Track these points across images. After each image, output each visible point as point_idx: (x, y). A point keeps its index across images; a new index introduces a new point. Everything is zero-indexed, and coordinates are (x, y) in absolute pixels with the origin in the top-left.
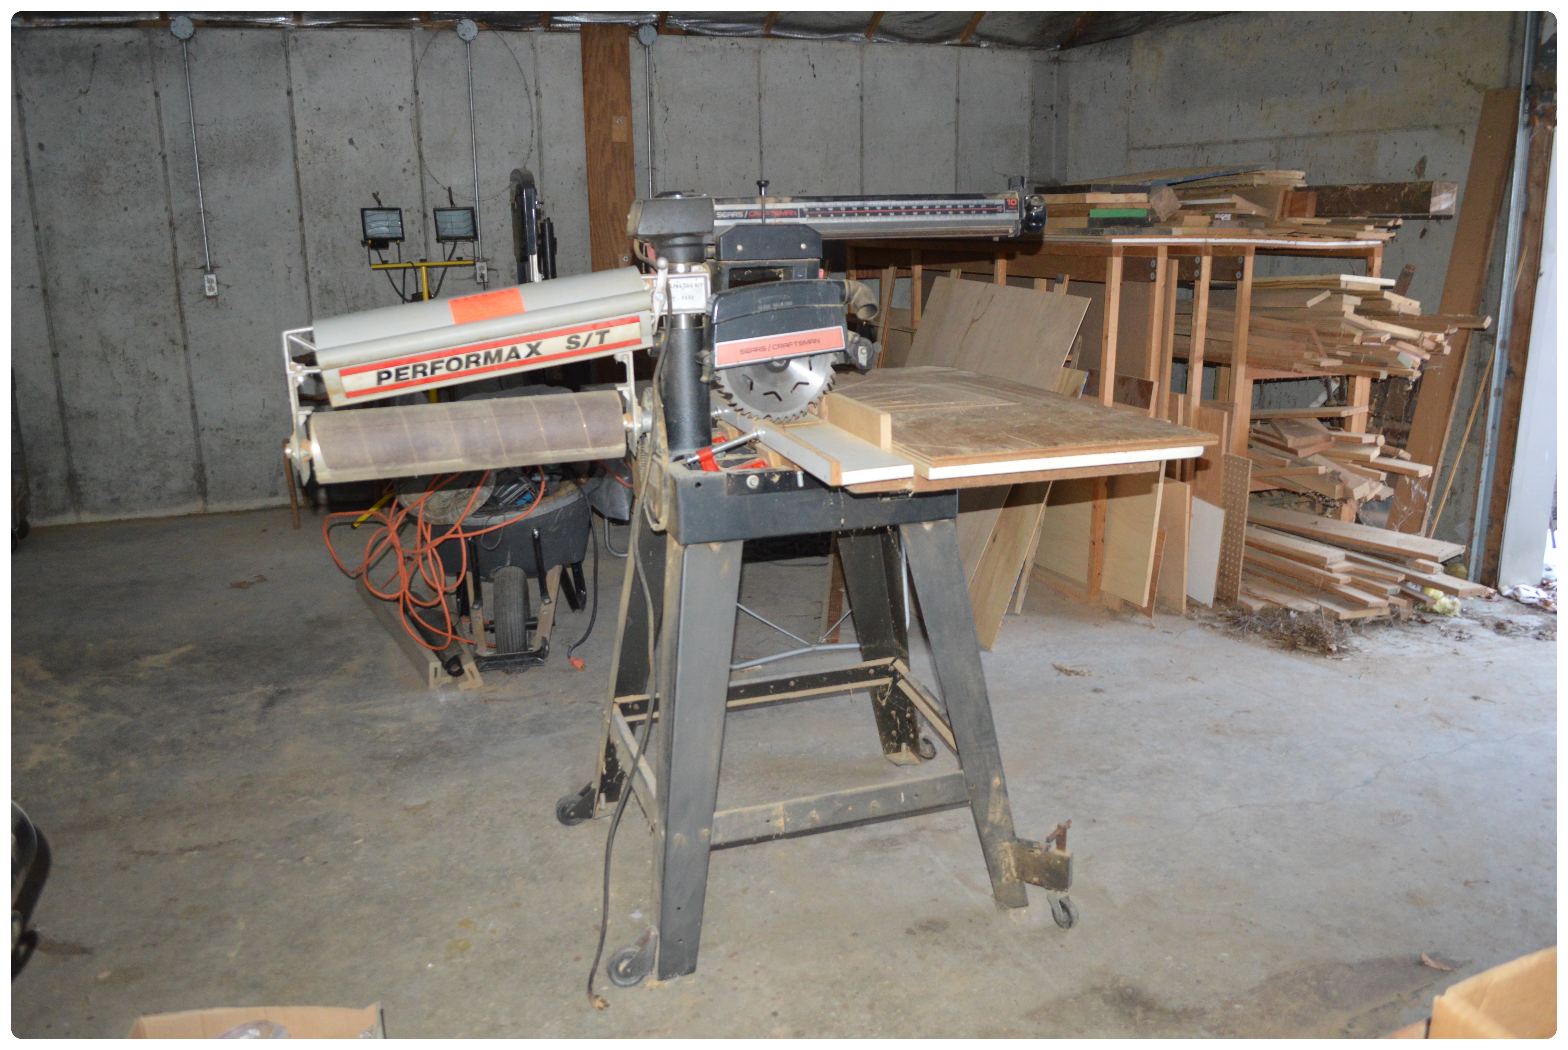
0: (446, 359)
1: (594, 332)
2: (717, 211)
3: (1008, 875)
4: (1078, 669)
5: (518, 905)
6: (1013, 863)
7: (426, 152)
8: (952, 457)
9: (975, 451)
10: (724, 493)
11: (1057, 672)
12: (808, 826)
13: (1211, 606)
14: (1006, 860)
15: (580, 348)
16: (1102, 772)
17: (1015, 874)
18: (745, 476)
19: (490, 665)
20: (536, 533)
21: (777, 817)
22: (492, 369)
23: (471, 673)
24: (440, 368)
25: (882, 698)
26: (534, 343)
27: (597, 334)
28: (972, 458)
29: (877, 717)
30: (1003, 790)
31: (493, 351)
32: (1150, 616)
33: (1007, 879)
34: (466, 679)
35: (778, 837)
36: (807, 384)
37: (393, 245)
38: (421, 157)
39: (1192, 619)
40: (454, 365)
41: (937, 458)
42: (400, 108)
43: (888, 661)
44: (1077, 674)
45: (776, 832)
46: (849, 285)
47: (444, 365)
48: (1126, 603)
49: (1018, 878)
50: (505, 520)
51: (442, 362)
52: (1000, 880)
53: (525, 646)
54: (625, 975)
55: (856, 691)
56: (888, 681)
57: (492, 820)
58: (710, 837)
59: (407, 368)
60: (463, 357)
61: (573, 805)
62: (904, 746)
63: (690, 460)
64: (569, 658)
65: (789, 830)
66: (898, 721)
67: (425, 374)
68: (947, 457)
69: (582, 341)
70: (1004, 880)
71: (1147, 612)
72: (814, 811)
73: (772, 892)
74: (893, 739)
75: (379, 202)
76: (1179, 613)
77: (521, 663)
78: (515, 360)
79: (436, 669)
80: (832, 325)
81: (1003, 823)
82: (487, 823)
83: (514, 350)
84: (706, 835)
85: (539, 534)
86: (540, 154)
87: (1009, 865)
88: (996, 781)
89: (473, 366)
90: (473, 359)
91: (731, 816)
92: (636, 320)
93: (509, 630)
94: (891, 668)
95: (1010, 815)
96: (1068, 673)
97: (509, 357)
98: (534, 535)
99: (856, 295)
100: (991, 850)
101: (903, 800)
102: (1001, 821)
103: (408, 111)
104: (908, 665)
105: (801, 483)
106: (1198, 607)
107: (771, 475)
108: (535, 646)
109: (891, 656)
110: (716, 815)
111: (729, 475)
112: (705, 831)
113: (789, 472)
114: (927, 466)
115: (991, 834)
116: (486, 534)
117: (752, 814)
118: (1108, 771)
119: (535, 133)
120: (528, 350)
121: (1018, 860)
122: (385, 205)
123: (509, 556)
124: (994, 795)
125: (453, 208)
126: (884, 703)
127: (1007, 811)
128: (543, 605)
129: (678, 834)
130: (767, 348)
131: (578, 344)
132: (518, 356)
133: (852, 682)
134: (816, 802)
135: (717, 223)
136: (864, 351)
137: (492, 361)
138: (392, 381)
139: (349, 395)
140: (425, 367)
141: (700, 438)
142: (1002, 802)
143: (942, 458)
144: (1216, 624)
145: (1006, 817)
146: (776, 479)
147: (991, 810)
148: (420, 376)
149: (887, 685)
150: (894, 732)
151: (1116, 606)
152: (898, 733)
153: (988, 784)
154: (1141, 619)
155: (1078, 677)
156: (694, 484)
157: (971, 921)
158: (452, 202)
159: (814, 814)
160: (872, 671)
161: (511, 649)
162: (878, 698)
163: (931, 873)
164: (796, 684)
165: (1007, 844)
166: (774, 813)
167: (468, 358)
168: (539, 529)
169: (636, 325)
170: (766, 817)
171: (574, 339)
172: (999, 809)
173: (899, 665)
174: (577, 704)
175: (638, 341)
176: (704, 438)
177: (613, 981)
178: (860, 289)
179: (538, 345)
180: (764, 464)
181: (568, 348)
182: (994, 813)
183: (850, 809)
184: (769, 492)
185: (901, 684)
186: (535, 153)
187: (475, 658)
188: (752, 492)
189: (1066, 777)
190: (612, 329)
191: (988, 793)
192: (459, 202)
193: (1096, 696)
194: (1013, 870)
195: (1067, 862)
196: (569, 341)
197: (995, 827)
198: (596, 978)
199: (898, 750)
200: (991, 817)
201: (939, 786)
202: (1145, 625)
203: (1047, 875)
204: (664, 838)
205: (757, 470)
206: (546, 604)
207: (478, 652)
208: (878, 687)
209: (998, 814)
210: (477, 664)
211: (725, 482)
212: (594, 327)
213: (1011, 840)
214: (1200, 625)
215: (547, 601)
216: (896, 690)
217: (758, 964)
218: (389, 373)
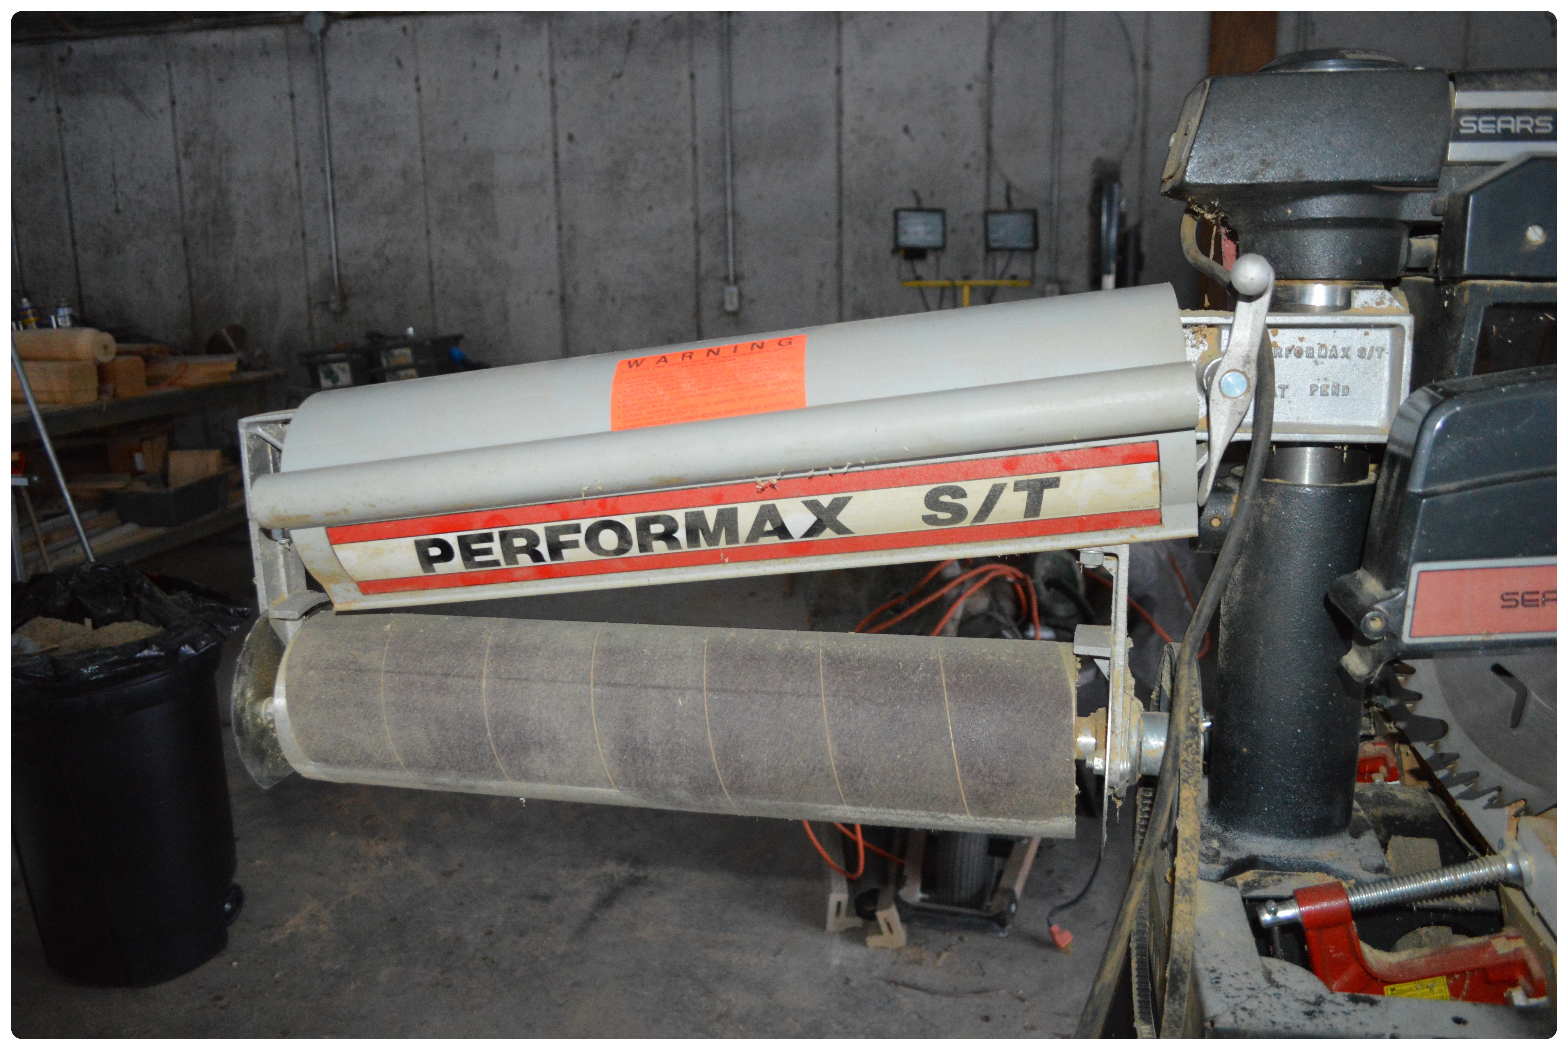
0: (585, 524)
1: (1010, 481)
2: (1461, 113)
7: (996, 142)
15: (966, 523)
22: (713, 558)
23: (889, 925)
24: (574, 544)
26: (825, 500)
27: (1017, 487)
31: (711, 514)
34: (879, 932)
38: (989, 149)
40: (608, 539)
42: (969, 87)
47: (581, 537)
51: (577, 529)
59: (488, 538)
60: (629, 521)
67: (537, 556)
69: (973, 502)
75: (919, 201)
77: (965, 926)
78: (775, 540)
79: (839, 904)
83: (768, 513)
86: (1144, 145)
89: (660, 547)
90: (657, 529)
92: (1151, 456)
97: (757, 531)
103: (978, 91)
120: (810, 519)
125: (1010, 209)
131: (960, 513)
132: (782, 531)
135: (1457, 151)
137: (713, 538)
138: (456, 564)
139: (368, 587)
140: (533, 539)
148: (524, 560)
158: (1009, 201)
167: (643, 526)
169: (1147, 469)
171: (945, 498)
175: (1153, 518)
179: (838, 505)
181: (927, 519)
186: (1137, 144)
187: (899, 902)
190: (1064, 476)
196: (932, 501)
210: (901, 915)
212: (1010, 466)
218: (444, 546)
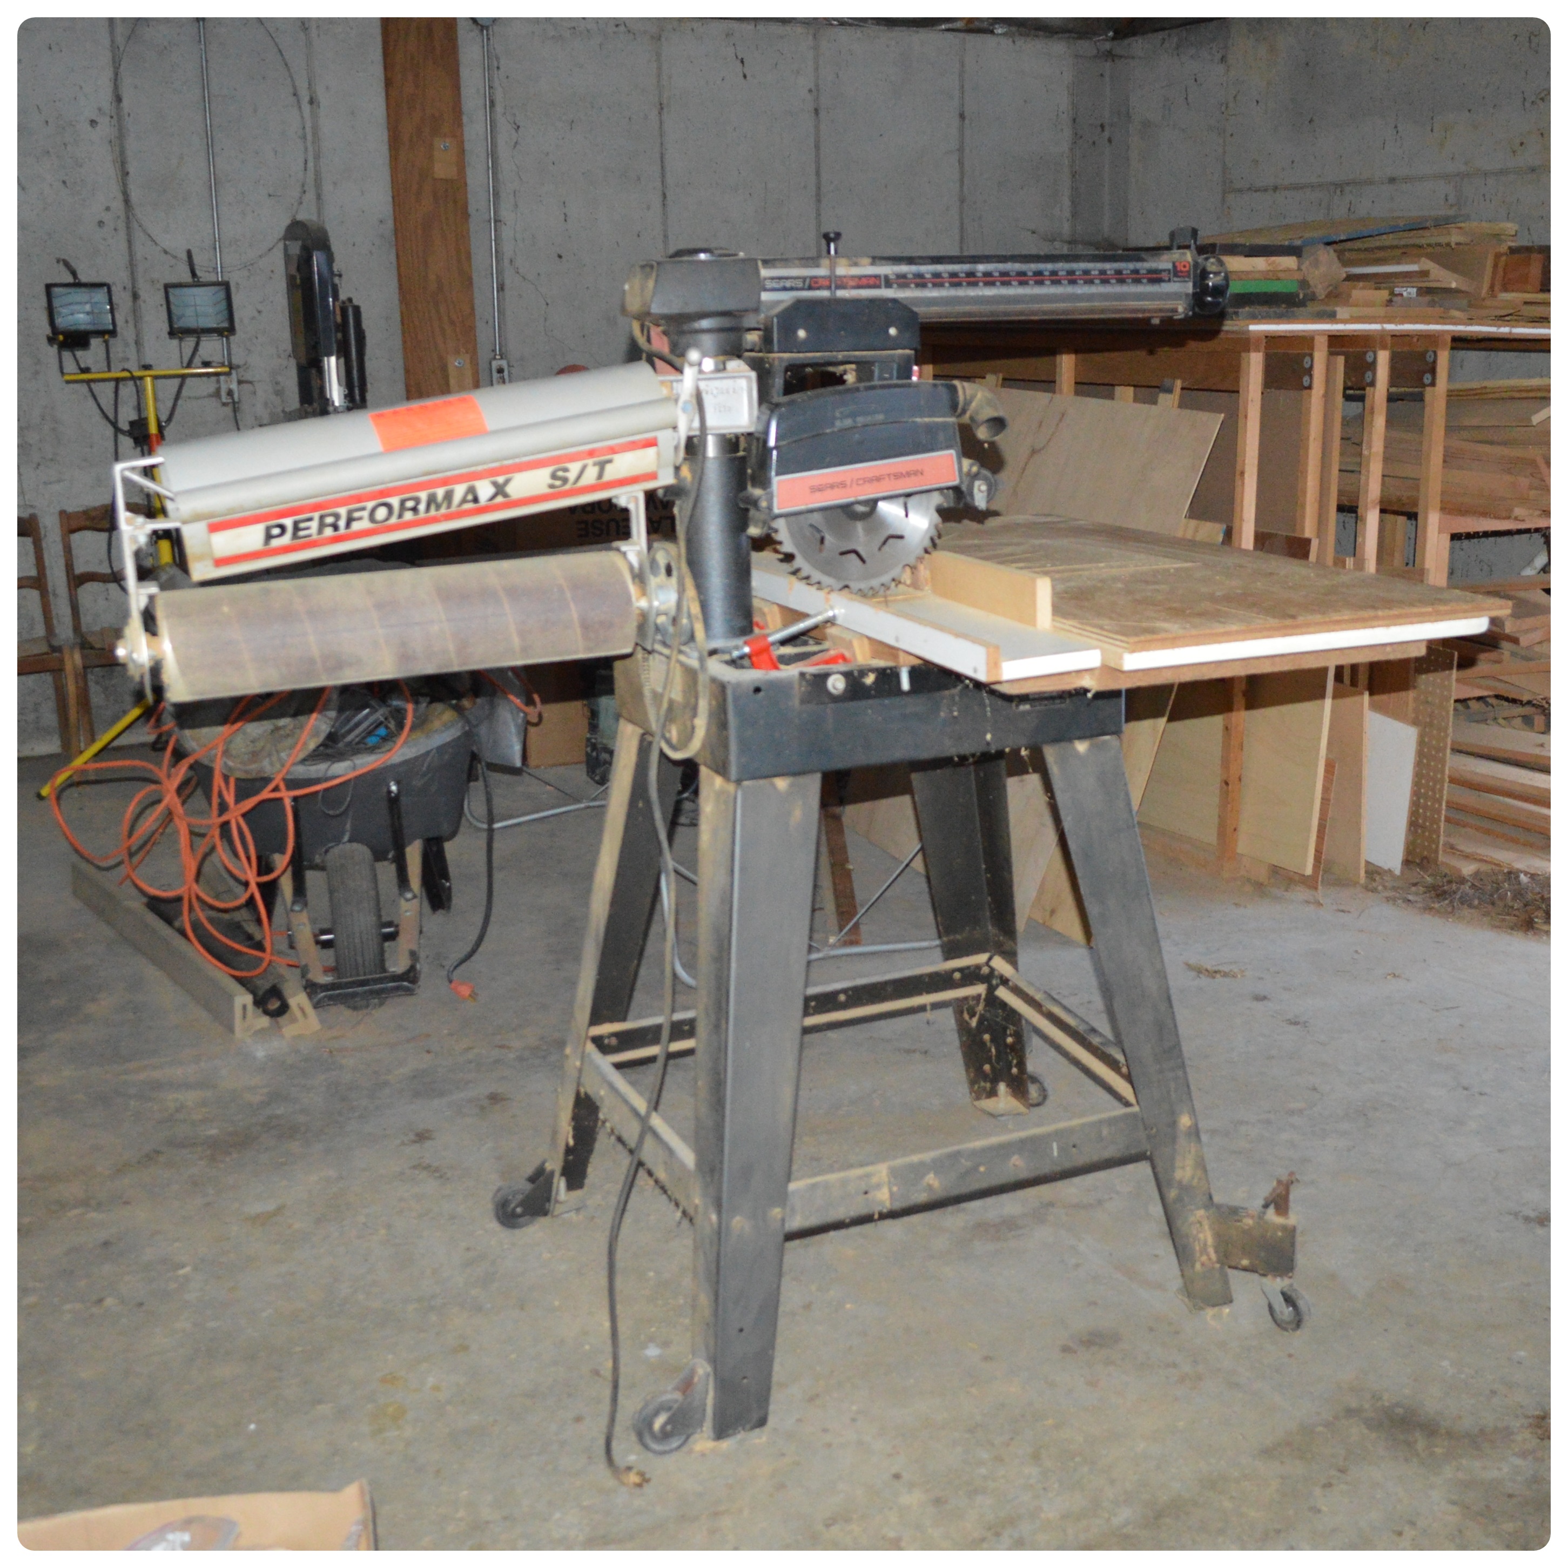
0: (370, 505)
1: (590, 461)
2: (765, 279)
3: (1204, 1258)
4: (1225, 968)
5: (465, 1348)
6: (1210, 1241)
7: (135, 196)
8: (1155, 637)
9: (1185, 628)
10: (796, 702)
11: (1193, 974)
12: (922, 1197)
13: (1398, 872)
14: (1201, 1236)
15: (567, 487)
16: (1292, 1113)
17: (1213, 1256)
18: (825, 676)
19: (330, 998)
20: (394, 788)
21: (878, 1186)
22: (434, 520)
23: (302, 1010)
24: (360, 519)
25: (972, 1015)
26: (500, 479)
27: (595, 464)
28: (1184, 637)
29: (963, 1044)
30: (1195, 1133)
31: (440, 492)
32: (1316, 889)
33: (1203, 1265)
34: (294, 1020)
35: (883, 1216)
36: (901, 537)
37: (95, 343)
38: (127, 201)
39: (1374, 890)
40: (381, 513)
41: (1136, 639)
42: (93, 123)
43: (981, 958)
44: (1225, 975)
45: (876, 1210)
46: (964, 388)
47: (365, 514)
48: (1275, 870)
49: (1218, 1262)
50: (354, 768)
51: (363, 509)
52: (1193, 1266)
53: (381, 964)
54: (665, 1435)
55: (936, 1006)
56: (980, 989)
57: (389, 1226)
58: (783, 1220)
59: (310, 519)
60: (395, 501)
61: (520, 1197)
62: (1002, 1087)
63: (736, 654)
64: (451, 981)
65: (897, 1205)
66: (993, 1050)
67: (336, 528)
68: (1149, 637)
69: (572, 476)
70: (1198, 1266)
71: (1310, 883)
72: (932, 1175)
73: (848, 1306)
74: (985, 1077)
75: (74, 273)
76: (1355, 884)
77: (378, 993)
78: (470, 506)
79: (244, 1007)
80: (941, 449)
81: (1196, 1181)
82: (383, 1232)
83: (472, 490)
84: (779, 1216)
85: (399, 790)
86: (319, 197)
87: (1205, 1244)
88: (1185, 1121)
89: (408, 516)
90: (410, 504)
91: (814, 1186)
92: (652, 443)
93: (357, 941)
94: (985, 970)
95: (1205, 1170)
96: (1213, 974)
97: (464, 501)
98: (390, 792)
99: (974, 405)
100: (1179, 1223)
101: (1055, 1153)
102: (1193, 1178)
103: (106, 128)
104: (1014, 963)
105: (905, 684)
106: (1379, 874)
107: (863, 673)
108: (398, 965)
109: (984, 951)
110: (792, 1186)
111: (802, 675)
112: (777, 1212)
113: (891, 669)
114: (1119, 650)
115: (1179, 1199)
116: (326, 790)
117: (844, 1183)
118: (1301, 1111)
119: (311, 164)
120: (491, 490)
121: (1218, 1236)
122: (83, 278)
123: (348, 826)
124: (1182, 1141)
125: (197, 283)
126: (974, 1022)
127: (1201, 1164)
128: (403, 902)
129: (738, 1218)
130: (848, 483)
131: (565, 480)
132: (476, 500)
133: (928, 992)
134: (934, 1161)
135: (765, 296)
136: (984, 488)
137: (438, 507)
138: (286, 540)
139: (220, 562)
140: (337, 516)
141: (740, 623)
142: (1193, 1150)
143: (1142, 638)
144: (1410, 897)
145: (1199, 1173)
146: (870, 679)
147: (1178, 1163)
148: (329, 532)
149: (979, 996)
150: (987, 1067)
151: (1262, 875)
152: (993, 1068)
153: (1174, 1124)
154: (1301, 894)
155: (1227, 980)
156: (752, 689)
157: (1151, 1329)
158: (194, 274)
159: (931, 1179)
160: (957, 975)
161: (362, 973)
162: (966, 1016)
163: (1077, 1266)
164: (848, 997)
165: (1201, 1213)
166: (874, 1180)
167: (403, 503)
168: (398, 783)
169: (652, 451)
170: (864, 1187)
171: (560, 474)
172: (1189, 1162)
173: (1000, 964)
174: (475, 1051)
175: (653, 476)
176: (744, 623)
177: (646, 1447)
178: (979, 395)
179: (507, 482)
180: (844, 658)
181: (551, 486)
182: (1183, 1168)
183: (982, 1169)
184: (860, 699)
185: (1003, 993)
186: (311, 196)
187: (305, 988)
188: (835, 699)
189: (1242, 1123)
190: (616, 457)
191: (1174, 1139)
192: (204, 276)
193: (1259, 1006)
194: (1211, 1251)
195: (1291, 1232)
196: (554, 476)
197: (1185, 1189)
198: (614, 1444)
199: (993, 1093)
200: (1178, 1174)
201: (1105, 1132)
202: (1308, 902)
203: (1263, 1254)
204: (715, 1226)
205: (842, 667)
206: (407, 900)
207: (310, 976)
208: (966, 999)
209: (1188, 1169)
210: (310, 996)
211: (796, 686)
212: (591, 453)
213: (1206, 1207)
214: (1388, 899)
215: (409, 895)
216: (992, 1001)
217: (854, 1408)
218: (283, 528)
